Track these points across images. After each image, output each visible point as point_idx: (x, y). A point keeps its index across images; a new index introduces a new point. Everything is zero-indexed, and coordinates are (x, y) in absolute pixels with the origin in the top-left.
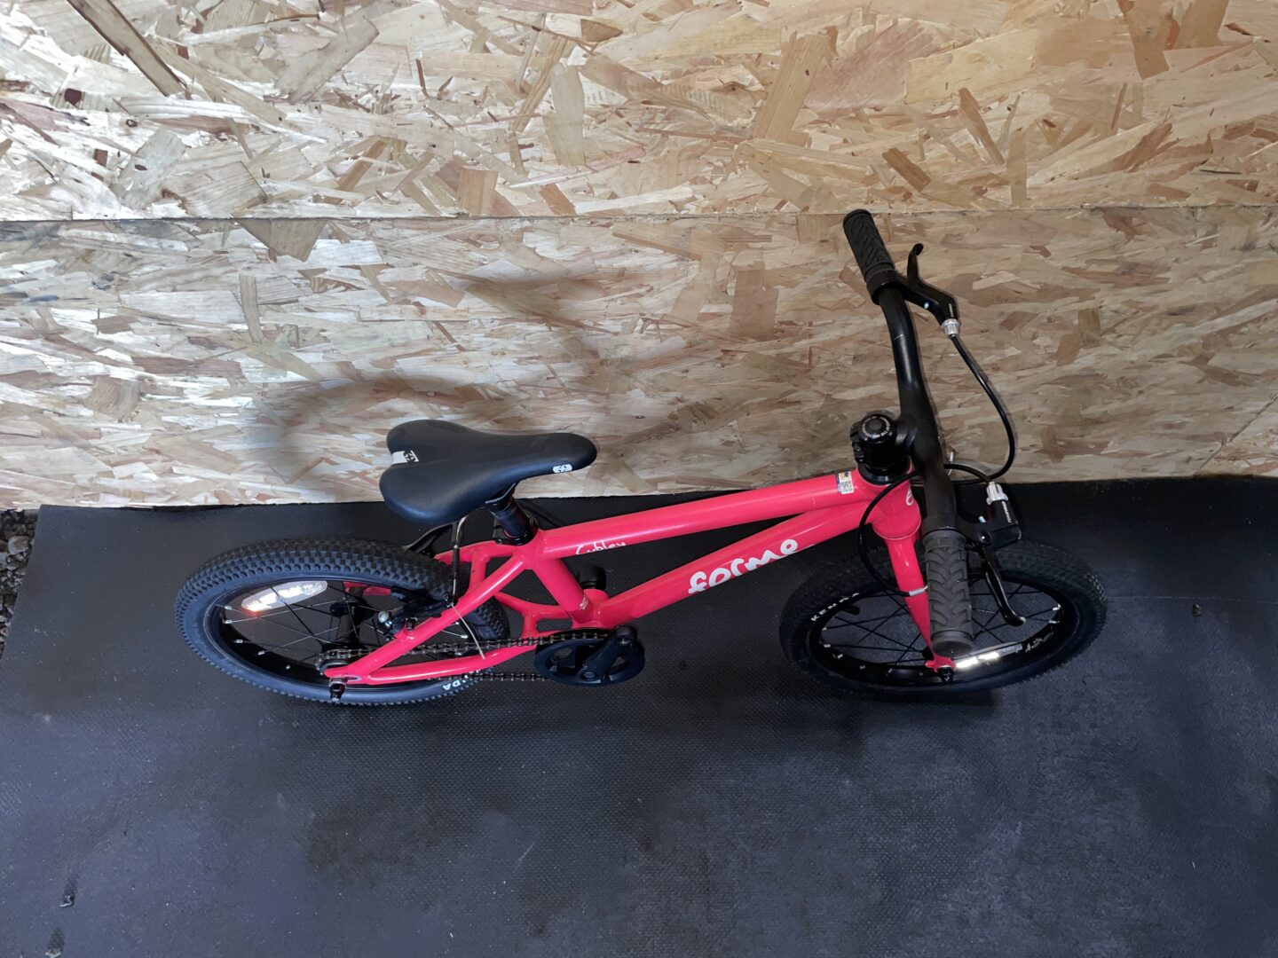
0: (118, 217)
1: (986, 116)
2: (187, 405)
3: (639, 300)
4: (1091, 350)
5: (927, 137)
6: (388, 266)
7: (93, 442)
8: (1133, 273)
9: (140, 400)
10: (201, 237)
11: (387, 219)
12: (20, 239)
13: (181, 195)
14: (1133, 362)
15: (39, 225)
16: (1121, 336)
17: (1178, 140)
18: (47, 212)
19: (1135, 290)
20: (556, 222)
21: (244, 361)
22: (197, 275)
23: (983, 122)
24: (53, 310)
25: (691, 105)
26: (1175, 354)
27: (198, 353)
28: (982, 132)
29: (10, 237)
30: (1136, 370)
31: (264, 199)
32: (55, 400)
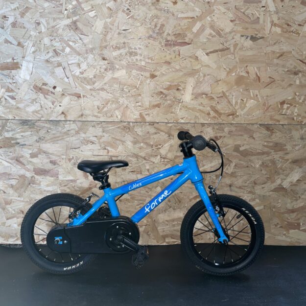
1: (229, 98)
2: (39, 189)
3: (160, 150)
4: (278, 176)
5: (218, 103)
6: (104, 136)
8: (278, 147)
9: (28, 186)
10: (65, 126)
11: (106, 122)
12: (27, 125)
13: (66, 114)
14: (292, 183)
16: (284, 171)
17: (271, 105)
18: (36, 117)
19: (280, 152)
20: (142, 123)
21: (61, 170)
22: (60, 138)
24: (23, 149)
26: (301, 179)
27: (50, 166)
28: (229, 102)
30: (294, 186)
31: (82, 115)
32: (6, 186)
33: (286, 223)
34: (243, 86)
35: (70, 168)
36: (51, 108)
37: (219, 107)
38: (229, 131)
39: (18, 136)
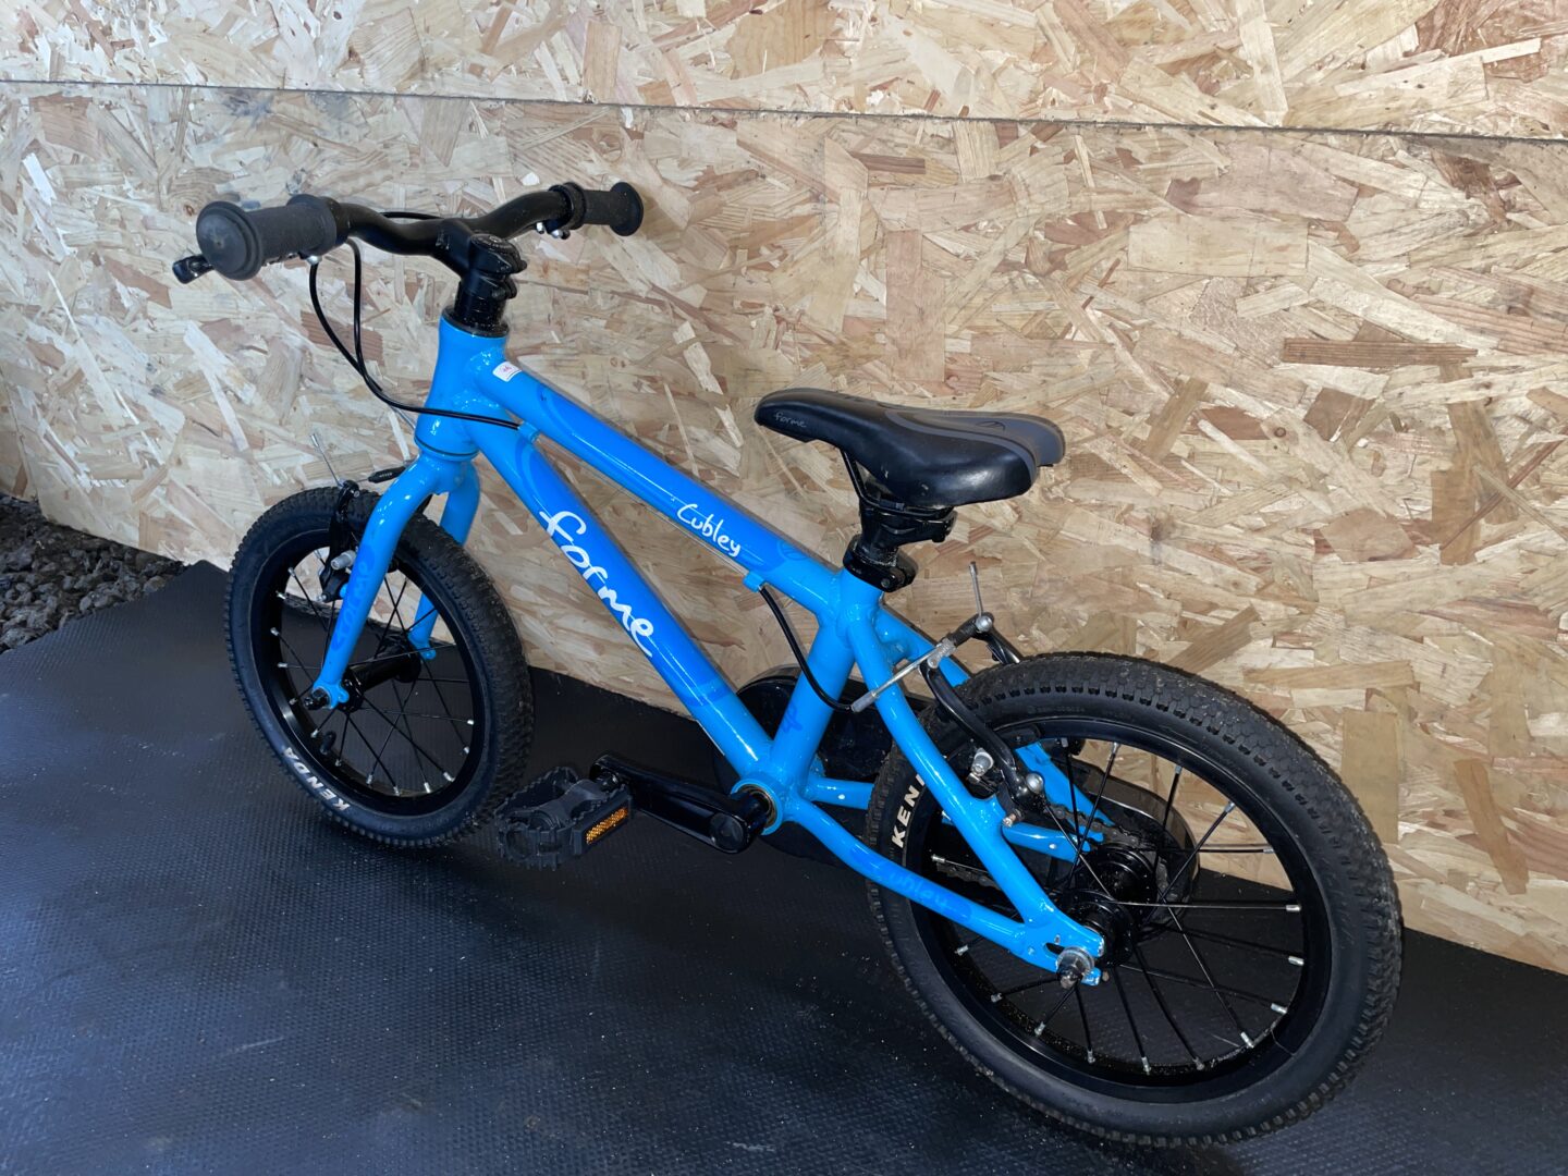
0: (315, 88)
2: (335, 403)
4: (1505, 527)
7: (258, 454)
9: (299, 388)
10: (371, 120)
11: (520, 101)
12: (246, 113)
13: (362, 57)
15: (261, 93)
18: (268, 77)
20: (677, 115)
22: (362, 181)
29: (239, 110)
31: (423, 64)
32: (238, 374)
33: (1511, 824)
35: (417, 328)
36: (306, 25)
38: (1178, 182)
39: (229, 163)
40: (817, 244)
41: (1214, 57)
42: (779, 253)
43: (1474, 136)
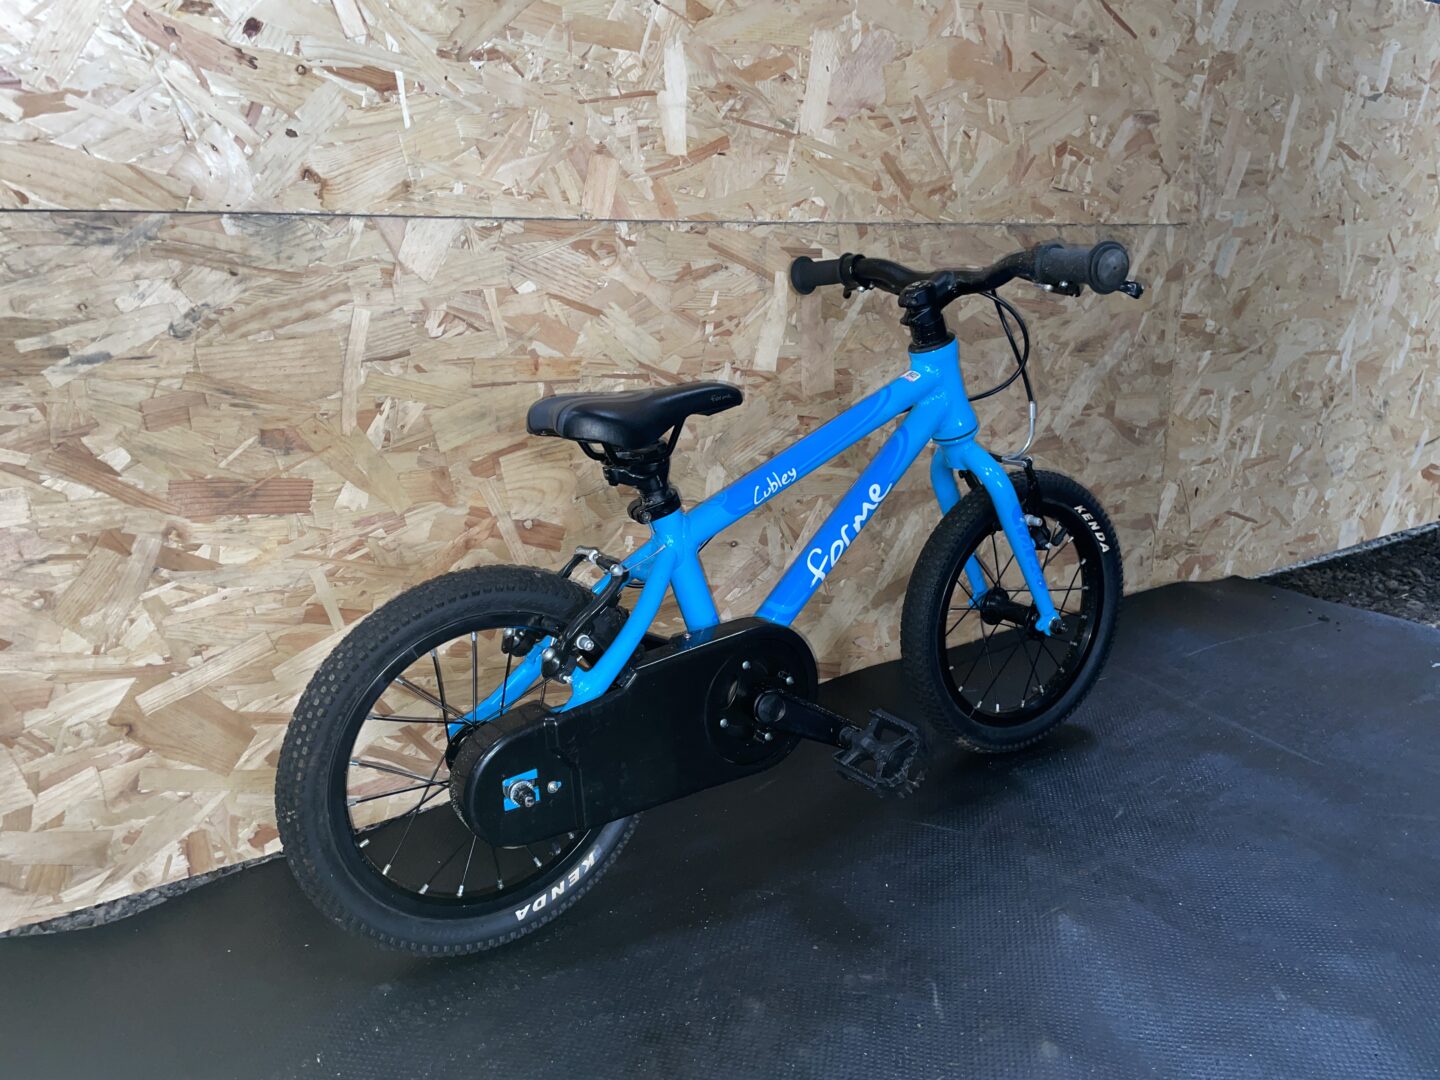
3: (730, 339)
5: (904, 142)
6: (513, 291)
9: (146, 585)
12: (105, 242)
13: (323, 177)
14: (1073, 417)
17: (1034, 158)
18: (155, 196)
20: (663, 225)
21: (321, 477)
23: (931, 129)
25: (759, 94)
26: (1093, 403)
27: (265, 464)
28: (934, 141)
31: (406, 185)
34: (971, 82)
36: (238, 142)
37: (906, 160)
39: (50, 308)
40: (761, 311)
41: (942, 189)
42: (736, 321)
43: (1026, 225)
